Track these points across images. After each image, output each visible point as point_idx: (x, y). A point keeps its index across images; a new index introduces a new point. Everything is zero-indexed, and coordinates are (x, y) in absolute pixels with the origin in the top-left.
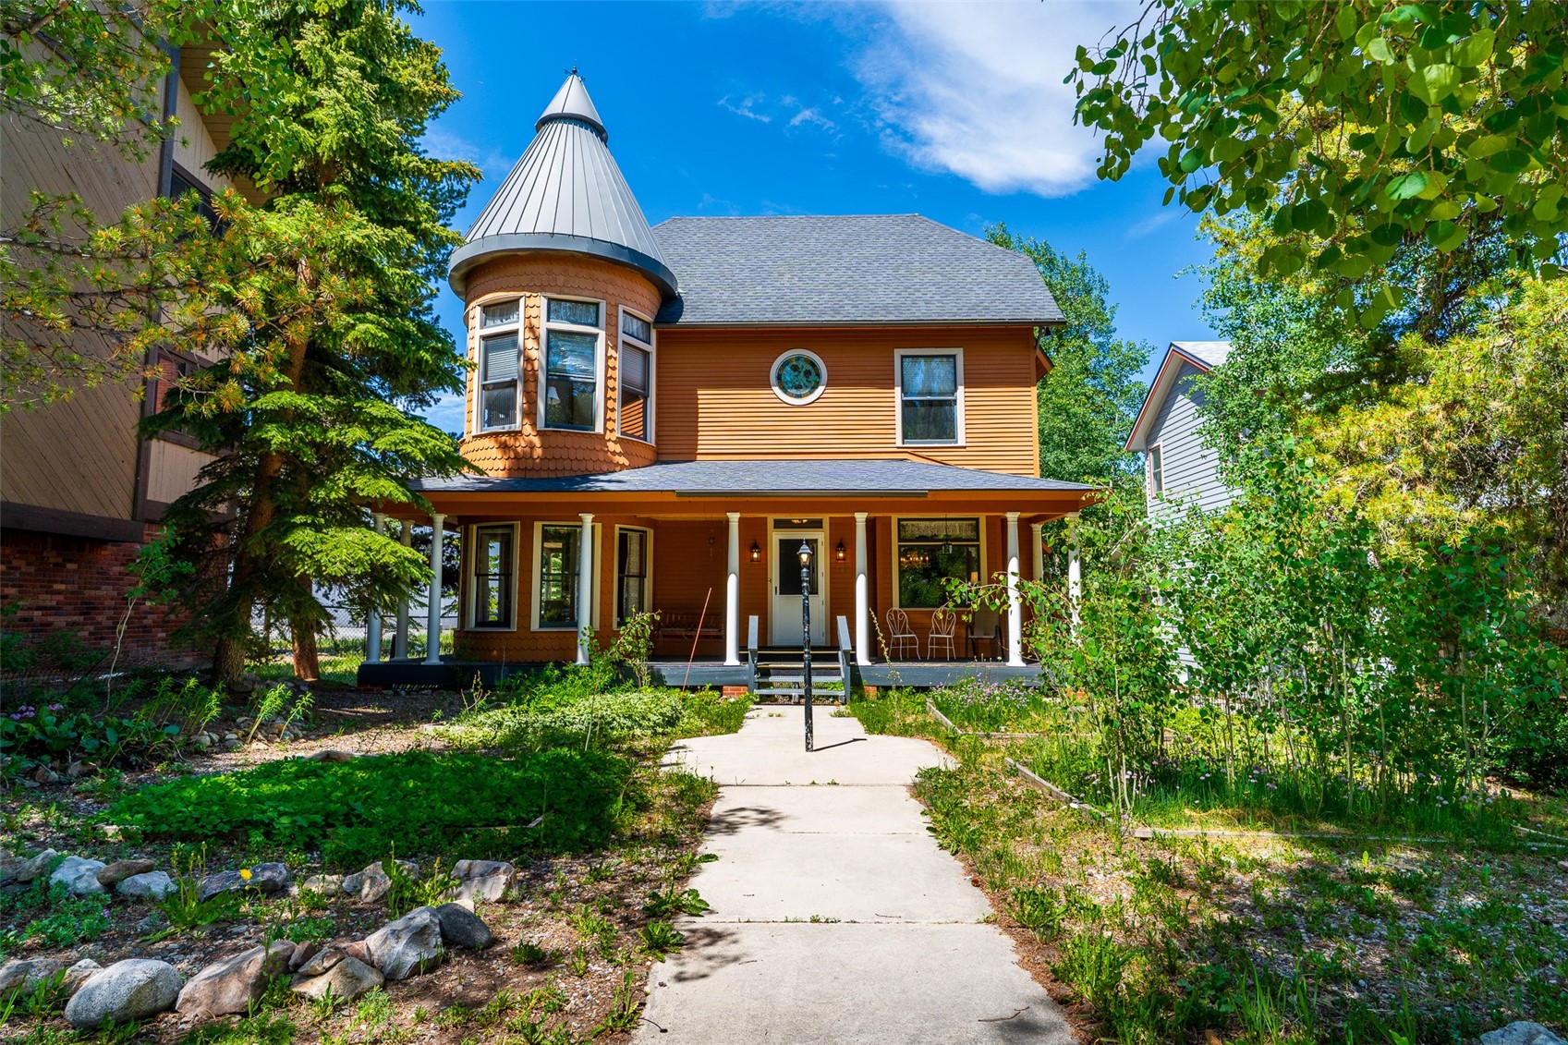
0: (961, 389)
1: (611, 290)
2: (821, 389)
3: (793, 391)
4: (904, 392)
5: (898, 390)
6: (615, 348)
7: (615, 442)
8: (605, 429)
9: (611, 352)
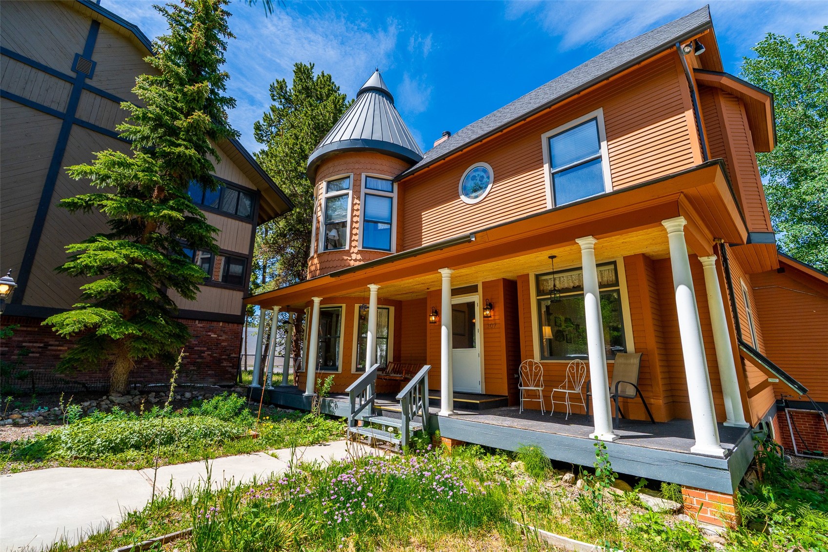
0: (604, 144)
1: (357, 166)
2: (490, 186)
3: (474, 195)
4: (551, 166)
5: (546, 166)
6: (358, 198)
7: (357, 253)
8: (351, 246)
9: (356, 201)
